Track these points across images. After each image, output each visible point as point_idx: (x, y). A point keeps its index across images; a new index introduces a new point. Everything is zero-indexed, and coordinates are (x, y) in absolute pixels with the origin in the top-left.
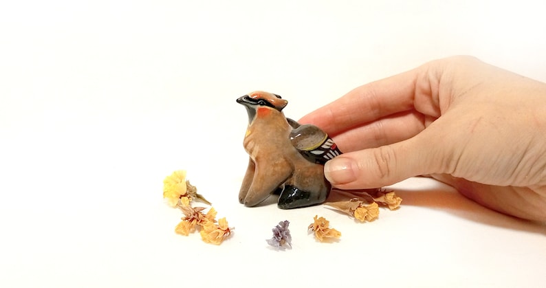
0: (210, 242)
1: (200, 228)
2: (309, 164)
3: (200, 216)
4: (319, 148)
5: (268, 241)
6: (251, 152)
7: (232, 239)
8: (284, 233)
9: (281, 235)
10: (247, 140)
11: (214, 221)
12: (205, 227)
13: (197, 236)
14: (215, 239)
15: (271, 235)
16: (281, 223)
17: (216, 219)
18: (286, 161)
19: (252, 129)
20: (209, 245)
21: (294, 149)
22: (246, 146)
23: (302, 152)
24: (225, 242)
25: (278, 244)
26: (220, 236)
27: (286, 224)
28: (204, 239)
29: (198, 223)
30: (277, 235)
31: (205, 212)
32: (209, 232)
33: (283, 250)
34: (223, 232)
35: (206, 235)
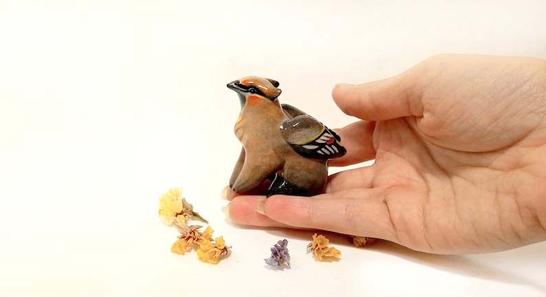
0: (206, 261)
1: (196, 247)
2: (302, 160)
3: (197, 234)
4: (313, 143)
5: (266, 260)
6: (241, 139)
7: (229, 258)
8: (283, 253)
9: (279, 256)
10: (237, 127)
11: (211, 240)
12: (201, 246)
13: (193, 255)
14: (211, 258)
15: (269, 254)
16: (279, 242)
17: (213, 238)
18: (276, 153)
19: (243, 116)
20: (205, 264)
21: (284, 142)
22: (236, 131)
23: (293, 146)
24: (222, 261)
25: (277, 264)
26: (217, 255)
27: (284, 243)
28: (201, 259)
29: (195, 242)
30: (275, 254)
31: (202, 230)
32: (205, 251)
33: (282, 269)
34: (220, 251)
35: (202, 254)
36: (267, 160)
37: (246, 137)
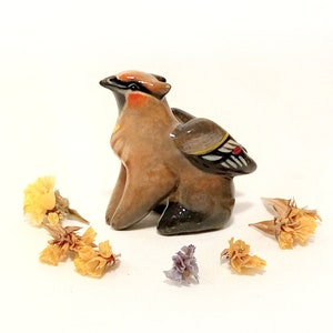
0: (87, 274)
1: (73, 255)
2: (200, 174)
3: (74, 238)
4: (215, 152)
5: (165, 272)
6: (119, 154)
7: (117, 270)
8: (188, 263)
9: (184, 267)
10: (115, 137)
11: (94, 246)
12: (80, 254)
13: (70, 265)
14: (93, 271)
15: (170, 265)
16: (183, 249)
17: (96, 243)
18: (167, 168)
19: (122, 123)
20: (86, 278)
21: (178, 152)
22: (113, 145)
23: (190, 157)
24: (108, 274)
25: (180, 277)
26: (101, 266)
27: (190, 249)
28: (79, 271)
29: (71, 248)
30: (178, 264)
31: (80, 233)
32: (85, 261)
33: (188, 284)
34: (106, 261)
35: (81, 265)
36: (156, 179)
37: (127, 151)
